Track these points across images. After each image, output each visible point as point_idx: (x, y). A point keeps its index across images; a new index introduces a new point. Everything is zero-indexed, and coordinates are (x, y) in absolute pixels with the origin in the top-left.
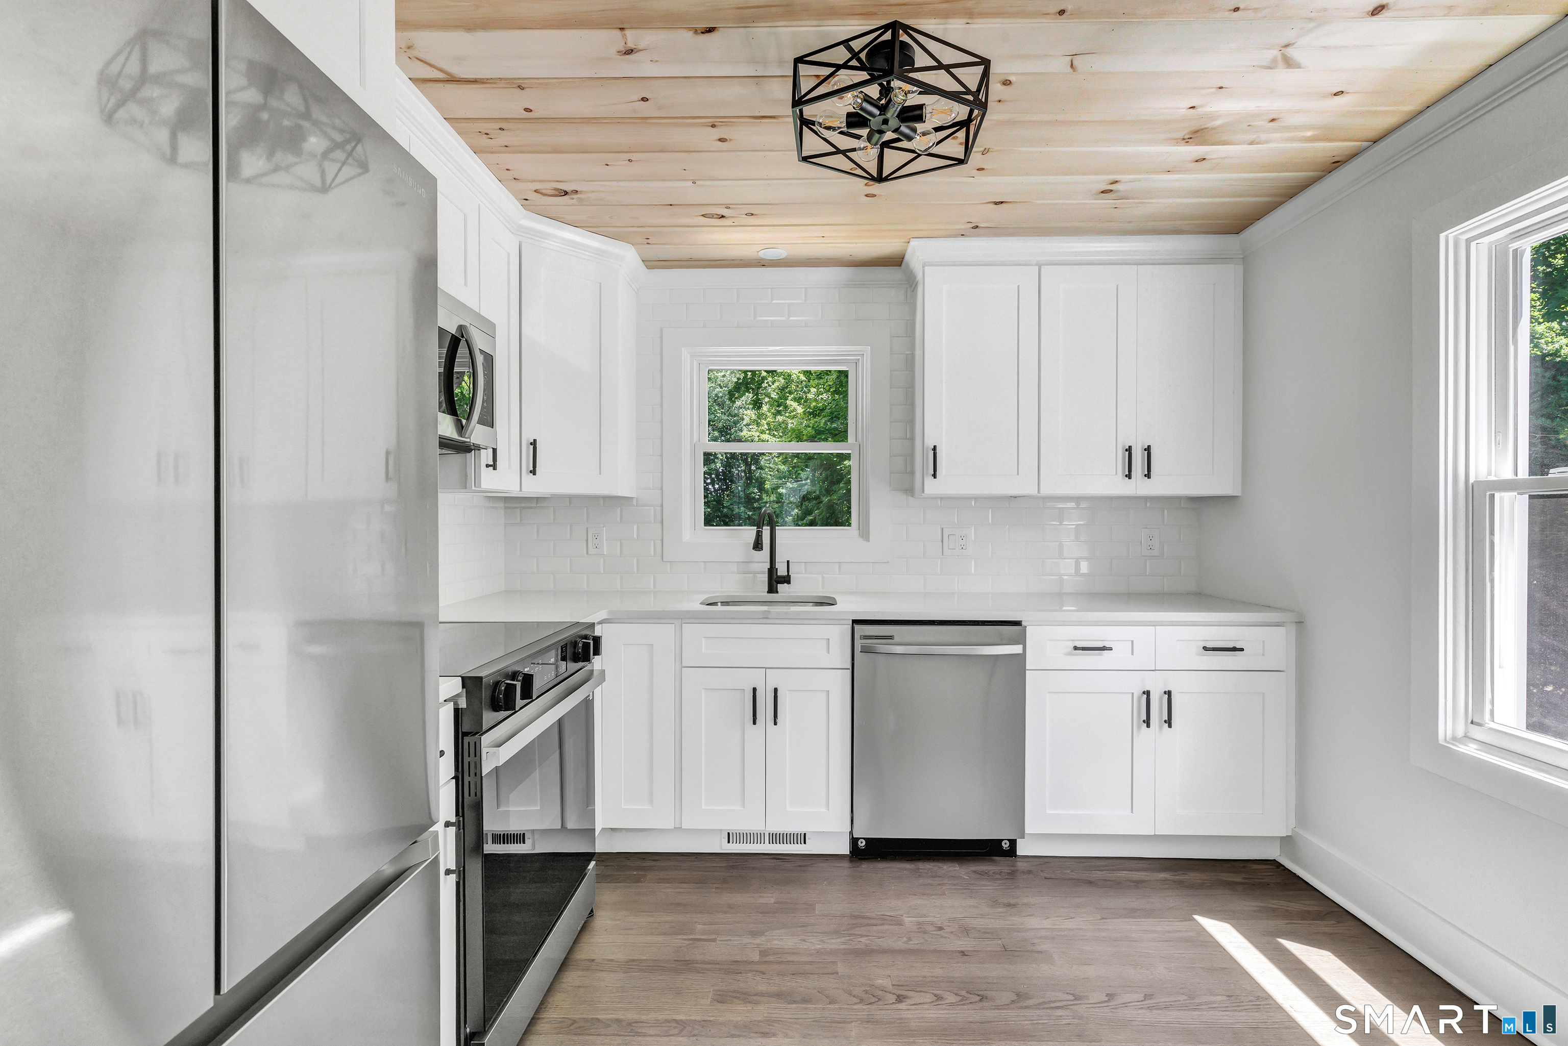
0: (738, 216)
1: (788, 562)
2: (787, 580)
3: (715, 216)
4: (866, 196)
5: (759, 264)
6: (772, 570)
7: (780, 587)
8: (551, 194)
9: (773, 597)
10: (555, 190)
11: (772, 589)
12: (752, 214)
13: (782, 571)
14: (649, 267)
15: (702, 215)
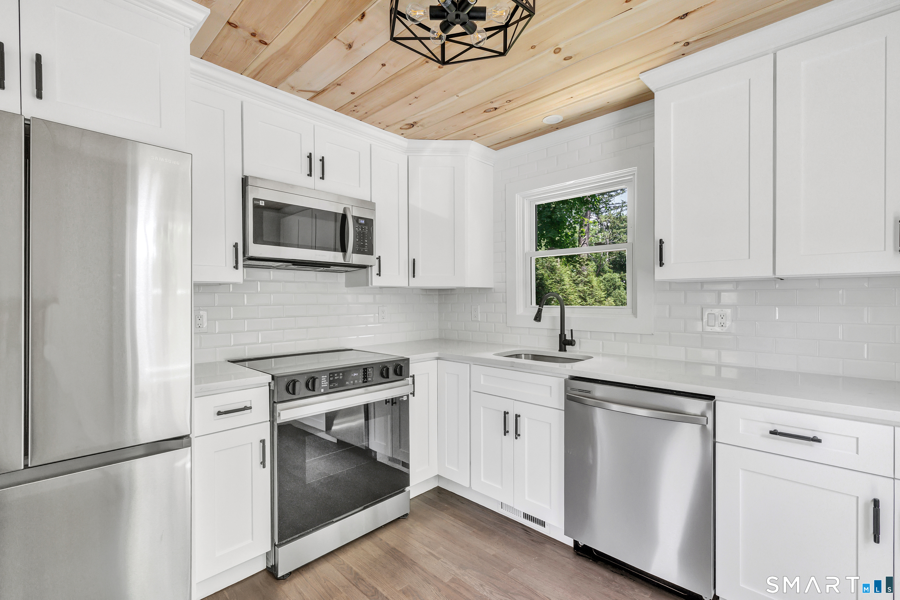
0: (504, 105)
1: (572, 330)
2: (571, 343)
3: (492, 110)
4: (565, 59)
5: (553, 128)
6: (562, 335)
7: (568, 347)
8: (407, 127)
9: (562, 354)
10: (406, 125)
11: (562, 349)
12: (510, 101)
13: (568, 337)
14: (496, 149)
15: (485, 112)
